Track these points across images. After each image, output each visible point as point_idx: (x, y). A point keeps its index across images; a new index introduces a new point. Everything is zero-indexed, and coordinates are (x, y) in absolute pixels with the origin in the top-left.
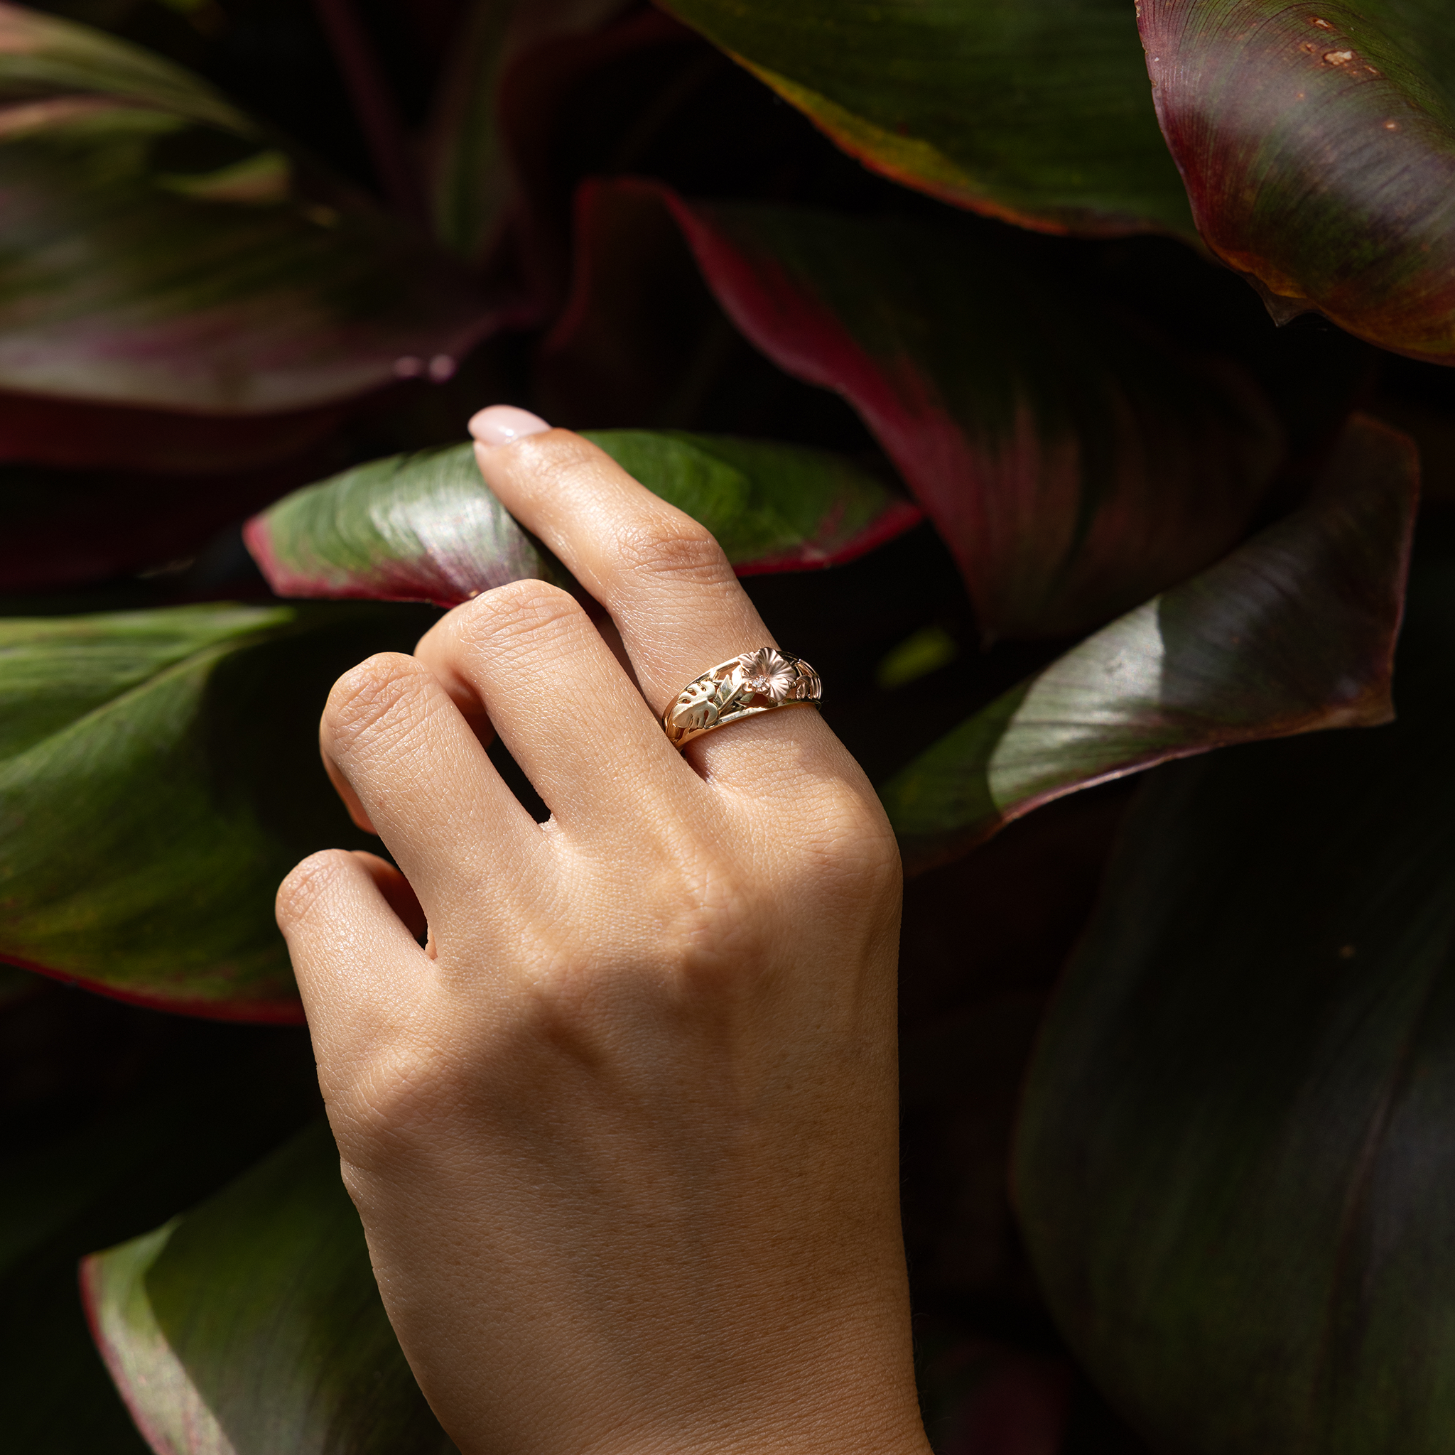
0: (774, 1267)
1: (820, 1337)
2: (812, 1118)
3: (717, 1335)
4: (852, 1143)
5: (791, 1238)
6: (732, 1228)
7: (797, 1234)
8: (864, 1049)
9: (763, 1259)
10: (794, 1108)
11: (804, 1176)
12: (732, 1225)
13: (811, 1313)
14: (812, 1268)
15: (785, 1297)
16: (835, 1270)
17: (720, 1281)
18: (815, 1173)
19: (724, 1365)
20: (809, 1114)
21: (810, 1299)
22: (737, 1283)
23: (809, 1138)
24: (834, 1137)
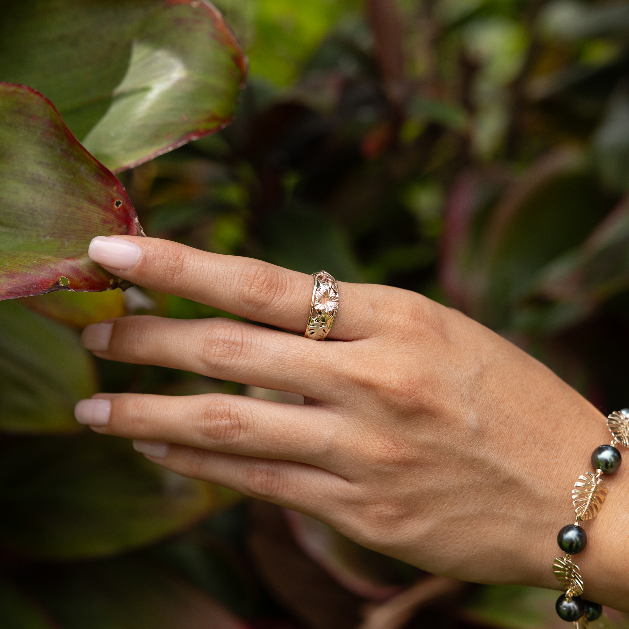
0: (532, 450)
1: (572, 452)
2: (491, 400)
3: (542, 486)
4: (512, 391)
5: (527, 437)
6: (508, 454)
7: (527, 434)
8: (482, 364)
9: (526, 452)
10: (483, 404)
11: (509, 417)
12: (507, 454)
13: (560, 449)
14: (544, 437)
15: (546, 454)
16: (553, 429)
17: (524, 471)
18: (512, 412)
19: (554, 491)
20: (489, 400)
21: (555, 446)
22: (529, 466)
23: (497, 406)
24: (505, 396)
